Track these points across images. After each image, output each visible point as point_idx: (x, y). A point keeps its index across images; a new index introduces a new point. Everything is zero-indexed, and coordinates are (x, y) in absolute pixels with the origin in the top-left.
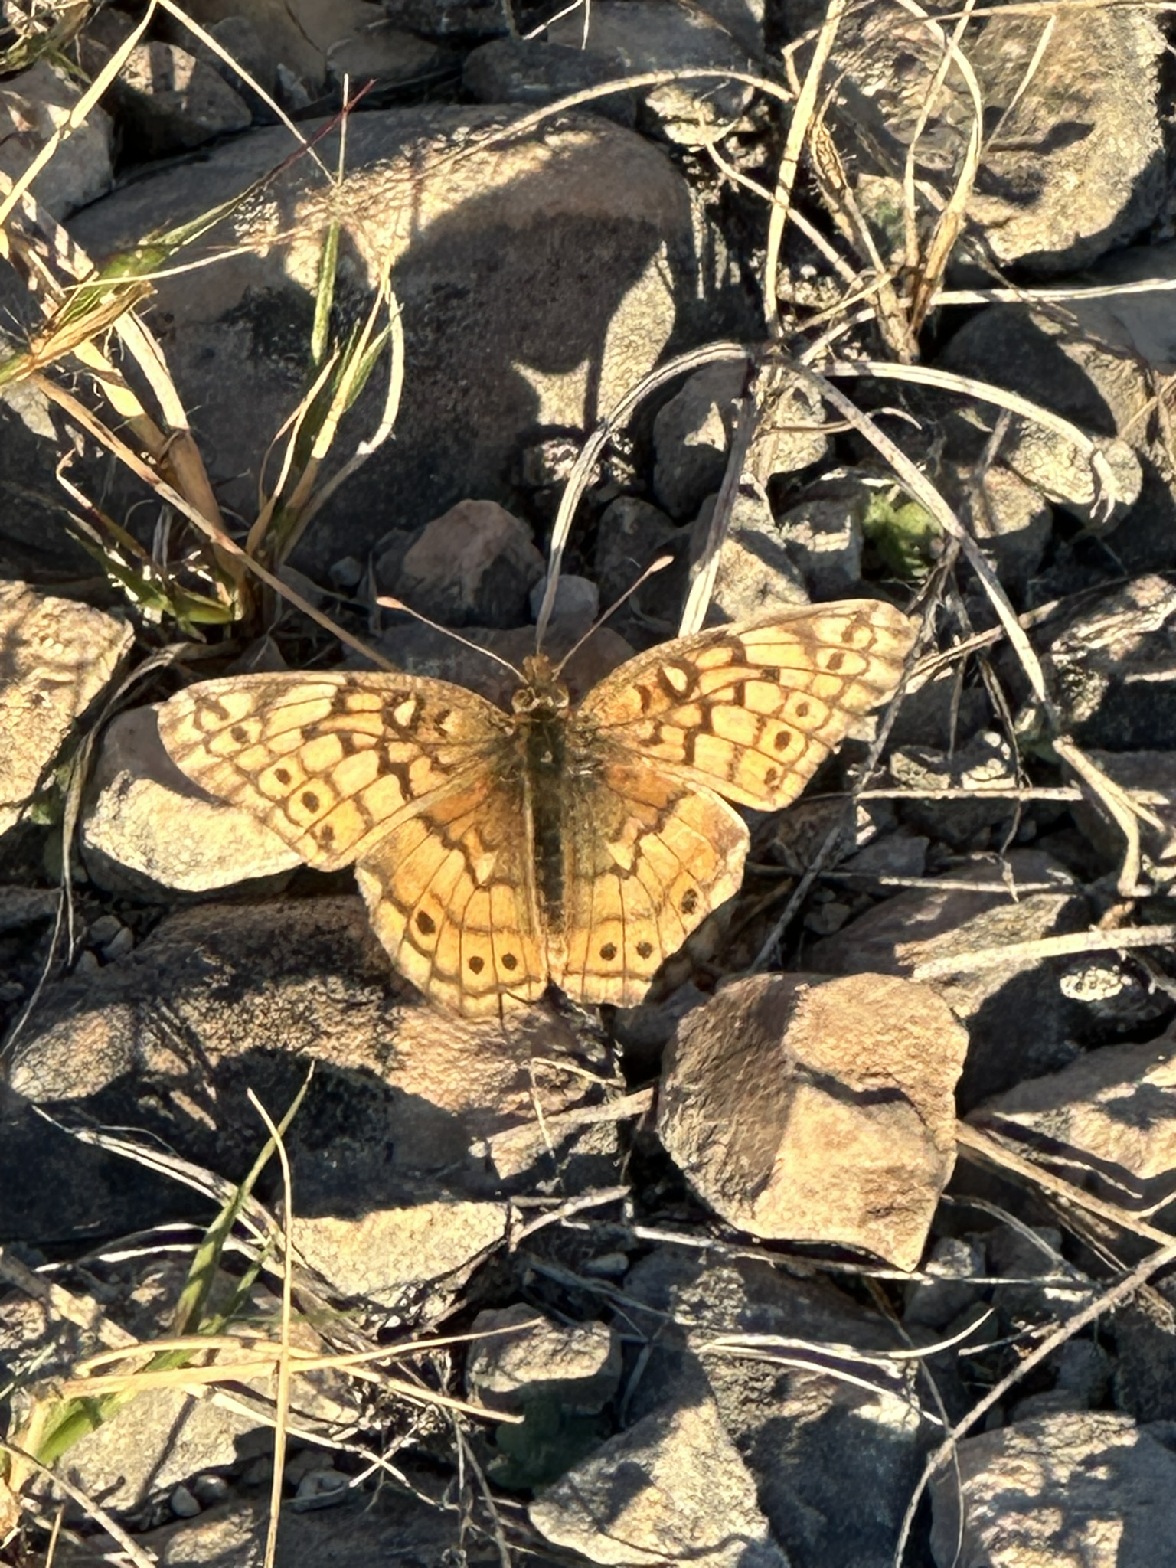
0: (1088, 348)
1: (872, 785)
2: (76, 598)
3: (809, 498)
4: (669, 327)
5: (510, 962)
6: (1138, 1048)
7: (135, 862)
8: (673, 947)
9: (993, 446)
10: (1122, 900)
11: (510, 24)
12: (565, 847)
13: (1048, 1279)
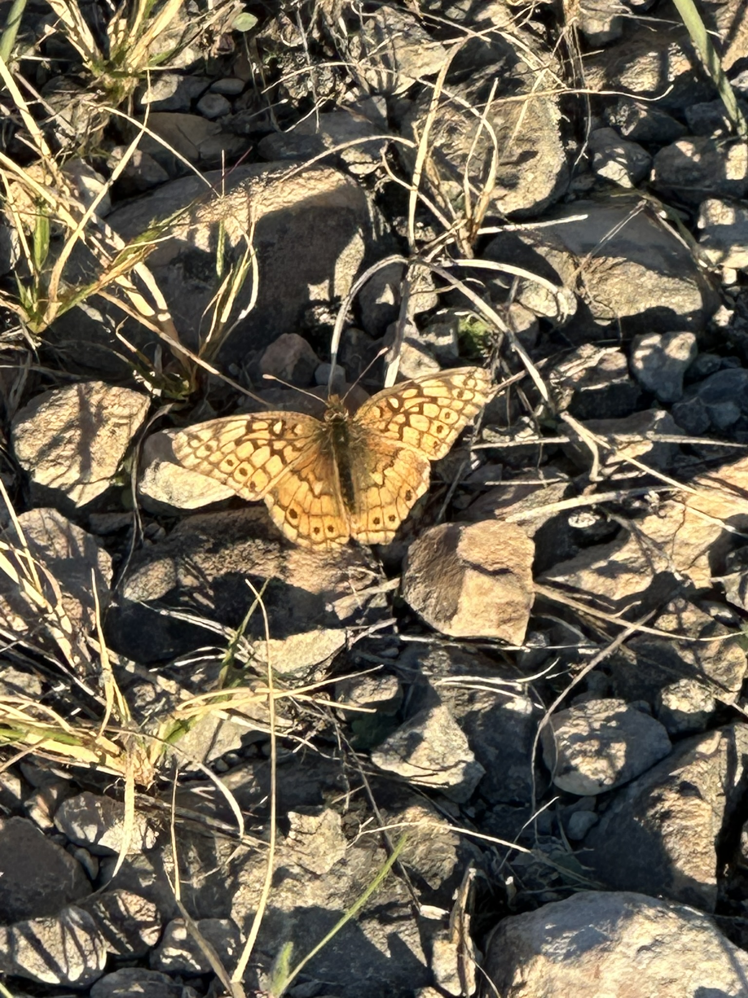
0: (546, 249)
1: (477, 443)
2: (125, 387)
3: (432, 322)
4: (362, 254)
5: (331, 529)
6: (606, 546)
7: (164, 498)
8: (404, 517)
9: (513, 293)
10: (592, 483)
11: (277, 127)
12: (353, 478)
13: (580, 645)
